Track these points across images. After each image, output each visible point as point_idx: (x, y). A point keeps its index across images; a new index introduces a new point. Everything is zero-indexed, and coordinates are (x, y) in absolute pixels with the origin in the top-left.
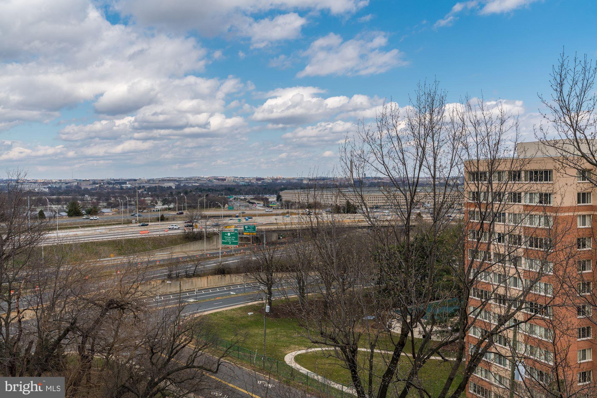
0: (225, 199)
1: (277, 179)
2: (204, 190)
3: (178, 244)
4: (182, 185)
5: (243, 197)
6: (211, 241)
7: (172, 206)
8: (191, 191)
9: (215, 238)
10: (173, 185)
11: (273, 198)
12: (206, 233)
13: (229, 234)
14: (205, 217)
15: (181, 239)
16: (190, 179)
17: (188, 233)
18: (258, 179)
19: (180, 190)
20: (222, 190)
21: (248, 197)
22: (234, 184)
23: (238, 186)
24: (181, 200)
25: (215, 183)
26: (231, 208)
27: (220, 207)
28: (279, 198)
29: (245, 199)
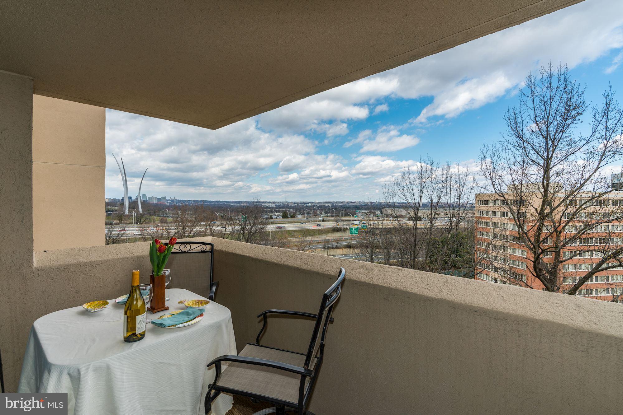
0: (354, 212)
1: (381, 203)
2: (345, 207)
3: (330, 233)
4: (334, 205)
5: (363, 211)
6: (346, 232)
7: (329, 215)
8: (338, 208)
9: (347, 231)
10: (330, 205)
11: (378, 212)
12: (343, 228)
13: (353, 229)
14: (343, 221)
15: (331, 230)
16: (338, 202)
17: (335, 228)
18: (371, 203)
19: (333, 207)
20: (353, 208)
21: (366, 211)
22: (360, 205)
23: (361, 206)
24: (333, 212)
25: (350, 204)
26: (357, 216)
27: (350, 216)
28: (382, 213)
29: (364, 212)
